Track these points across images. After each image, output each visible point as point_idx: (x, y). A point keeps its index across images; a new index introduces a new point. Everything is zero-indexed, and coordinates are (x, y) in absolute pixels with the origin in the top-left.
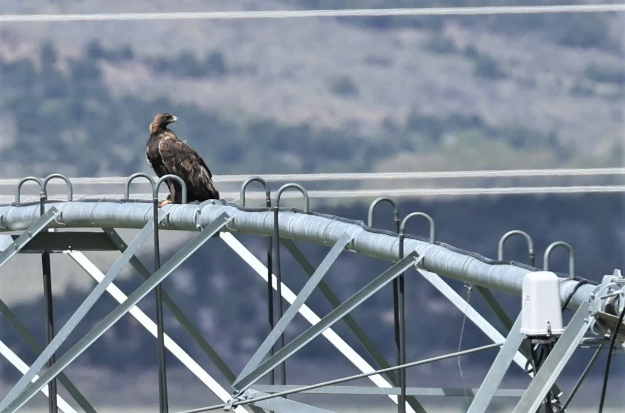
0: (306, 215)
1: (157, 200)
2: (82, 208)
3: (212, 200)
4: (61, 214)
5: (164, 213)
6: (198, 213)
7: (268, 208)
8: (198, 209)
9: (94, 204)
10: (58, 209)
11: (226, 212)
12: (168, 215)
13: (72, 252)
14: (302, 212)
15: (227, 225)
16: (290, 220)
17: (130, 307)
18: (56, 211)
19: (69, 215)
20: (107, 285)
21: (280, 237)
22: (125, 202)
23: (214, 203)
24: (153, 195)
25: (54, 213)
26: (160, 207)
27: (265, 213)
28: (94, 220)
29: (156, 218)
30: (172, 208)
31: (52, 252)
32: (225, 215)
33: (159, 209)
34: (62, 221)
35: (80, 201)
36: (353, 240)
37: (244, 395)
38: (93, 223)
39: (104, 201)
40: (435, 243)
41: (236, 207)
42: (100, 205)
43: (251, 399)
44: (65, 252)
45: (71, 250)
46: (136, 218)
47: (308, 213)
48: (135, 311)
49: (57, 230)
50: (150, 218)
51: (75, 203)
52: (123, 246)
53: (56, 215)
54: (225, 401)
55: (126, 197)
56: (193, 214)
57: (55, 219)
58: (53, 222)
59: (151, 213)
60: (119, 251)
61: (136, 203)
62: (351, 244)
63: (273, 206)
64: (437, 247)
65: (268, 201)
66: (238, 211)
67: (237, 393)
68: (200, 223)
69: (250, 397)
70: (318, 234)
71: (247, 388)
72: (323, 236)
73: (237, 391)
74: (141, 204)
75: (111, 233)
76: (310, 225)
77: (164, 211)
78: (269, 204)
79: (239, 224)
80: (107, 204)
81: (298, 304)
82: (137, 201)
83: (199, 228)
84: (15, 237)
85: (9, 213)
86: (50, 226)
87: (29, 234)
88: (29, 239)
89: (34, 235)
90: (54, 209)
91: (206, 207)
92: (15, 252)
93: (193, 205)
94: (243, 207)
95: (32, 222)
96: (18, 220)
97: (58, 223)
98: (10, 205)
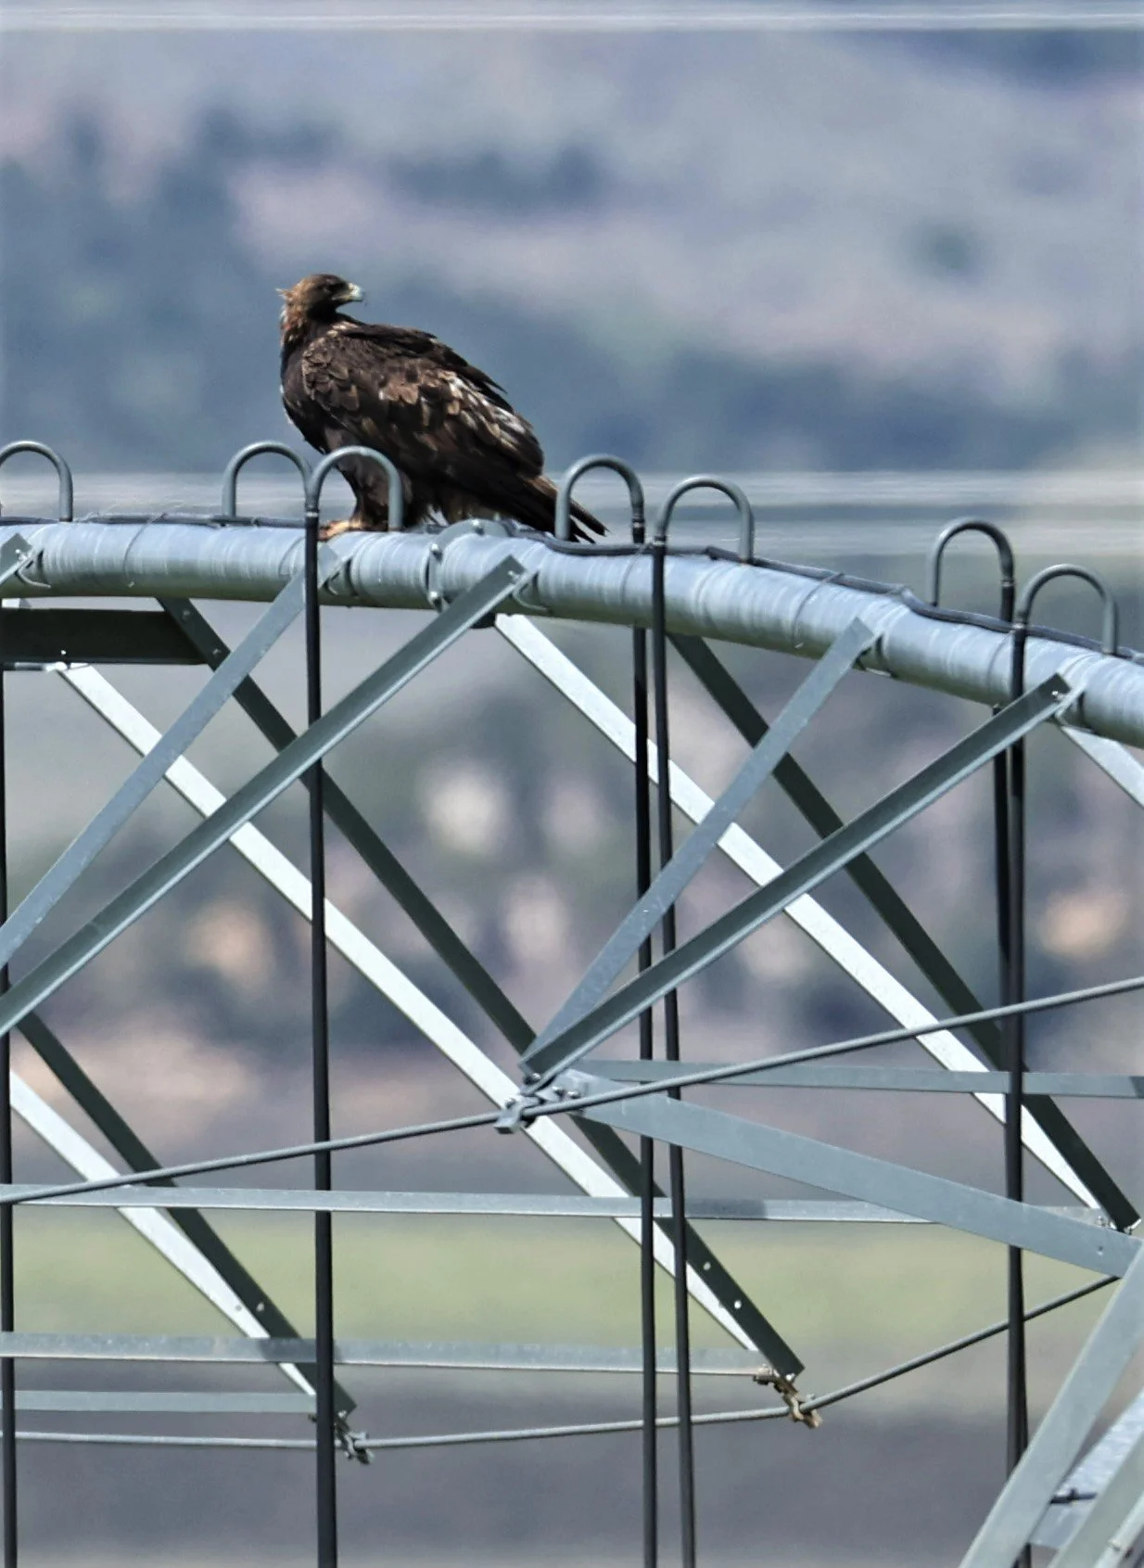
0: (746, 568)
1: (316, 520)
2: (100, 540)
3: (476, 522)
4: (41, 555)
5: (335, 557)
6: (433, 558)
7: (638, 546)
8: (435, 547)
9: (134, 528)
10: (29, 542)
11: (515, 557)
12: (349, 563)
13: (69, 668)
14: (733, 558)
15: (515, 595)
16: (698, 583)
17: (232, 829)
18: (25, 547)
19: (62, 560)
20: (169, 765)
21: (669, 628)
22: (223, 525)
23: (480, 531)
24: (306, 505)
25: (18, 555)
26: (326, 540)
27: (624, 563)
28: (134, 575)
29: (312, 570)
30: (358, 544)
31: (11, 669)
32: (511, 564)
33: (320, 545)
34: (41, 576)
35: (95, 520)
36: (879, 641)
37: (554, 1087)
38: (132, 584)
39: (163, 520)
40: (1115, 654)
41: (543, 542)
42: (153, 531)
43: (574, 1097)
44: (50, 667)
45: (68, 663)
46: (255, 570)
47: (752, 562)
48: (248, 839)
49: (27, 604)
50: (295, 570)
51: (81, 526)
52: (216, 651)
53: (25, 558)
54: (502, 1104)
55: (227, 513)
56: (418, 563)
57: (20, 572)
58: (16, 579)
59: (298, 558)
60: (205, 668)
61: (255, 529)
62: (873, 652)
63: (649, 539)
64: (1124, 664)
65: (637, 525)
66: (550, 552)
67: (537, 1081)
68: (440, 587)
69: (571, 1093)
70: (778, 622)
71: (566, 1068)
72: (793, 628)
73: (537, 1076)
74: (270, 530)
75: (181, 614)
76: (755, 595)
77: (338, 552)
78: (639, 535)
79: (553, 592)
80: (172, 528)
81: (717, 822)
82: (258, 523)
83: (437, 602)
86: (6, 590)
90: (18, 544)
91: (456, 541)
93: (421, 536)
94: (564, 544)
97: (29, 582)
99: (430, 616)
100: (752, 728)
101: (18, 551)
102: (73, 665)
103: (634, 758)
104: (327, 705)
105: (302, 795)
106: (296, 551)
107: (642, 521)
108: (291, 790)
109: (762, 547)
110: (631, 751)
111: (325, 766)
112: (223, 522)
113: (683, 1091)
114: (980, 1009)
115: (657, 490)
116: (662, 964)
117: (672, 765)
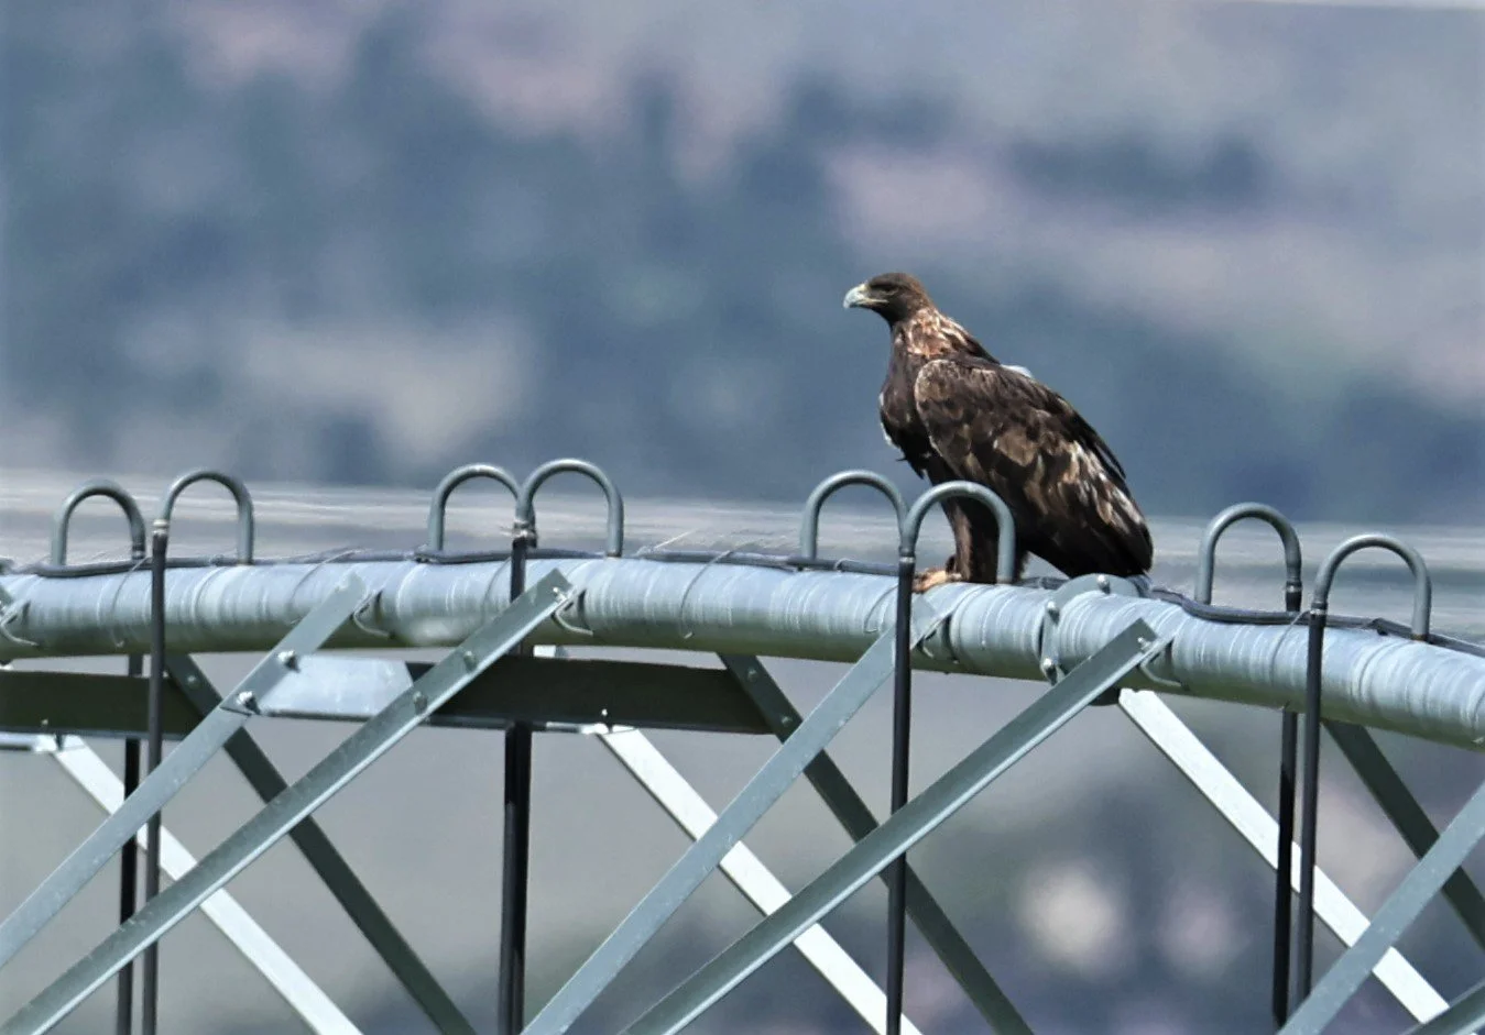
0: (1420, 646)
1: (912, 567)
2: (652, 581)
3: (1101, 578)
4: (582, 597)
5: (932, 612)
6: (1048, 619)
7: (1291, 614)
8: (1051, 605)
9: (695, 568)
10: (569, 580)
11: (1146, 621)
12: (948, 620)
13: (610, 731)
14: (1403, 633)
15: (1143, 665)
16: (1363, 660)
17: (797, 931)
18: (564, 585)
19: (607, 603)
20: (726, 851)
21: (1324, 714)
22: (800, 569)
23: (1106, 589)
24: (900, 548)
25: (556, 595)
26: (922, 592)
27: (1278, 632)
28: (691, 624)
29: (904, 628)
30: (961, 597)
31: (543, 729)
32: (1140, 630)
33: (915, 597)
34: (581, 620)
35: (648, 557)
38: (690, 634)
39: (729, 560)
41: (1179, 604)
42: (716, 572)
44: (588, 730)
45: (610, 725)
46: (836, 624)
47: (1428, 638)
48: (817, 945)
49: (564, 653)
50: (884, 626)
51: (631, 563)
52: (786, 719)
53: (565, 598)
55: (806, 554)
56: (1031, 623)
57: (558, 614)
58: (553, 622)
59: (888, 612)
60: (772, 738)
61: (838, 575)
63: (1306, 606)
65: (1292, 589)
66: (1187, 617)
68: (1054, 648)
70: (1455, 711)
72: (1473, 719)
74: (857, 576)
75: (747, 674)
76: (1429, 681)
77: (935, 607)
78: (1294, 601)
79: (1189, 663)
80: (739, 570)
81: (1372, 945)
82: (843, 568)
83: (1051, 672)
84: (417, 671)
85: (402, 586)
86: (539, 636)
87: (466, 660)
88: (465, 680)
89: (483, 665)
90: (557, 581)
91: (1077, 599)
92: (416, 720)
93: (1034, 592)
94: (1205, 608)
95: (480, 621)
96: (436, 611)
97: (567, 626)
98: (410, 558)
99: (1044, 687)
100: (1420, 836)
101: (556, 590)
102: (616, 728)
103: (1275, 864)
104: (914, 790)
105: (882, 894)
106: (883, 608)
107: (1299, 585)
108: (867, 886)
110: (1273, 858)
111: (909, 860)
112: (800, 565)
115: (1319, 547)
117: (1318, 873)
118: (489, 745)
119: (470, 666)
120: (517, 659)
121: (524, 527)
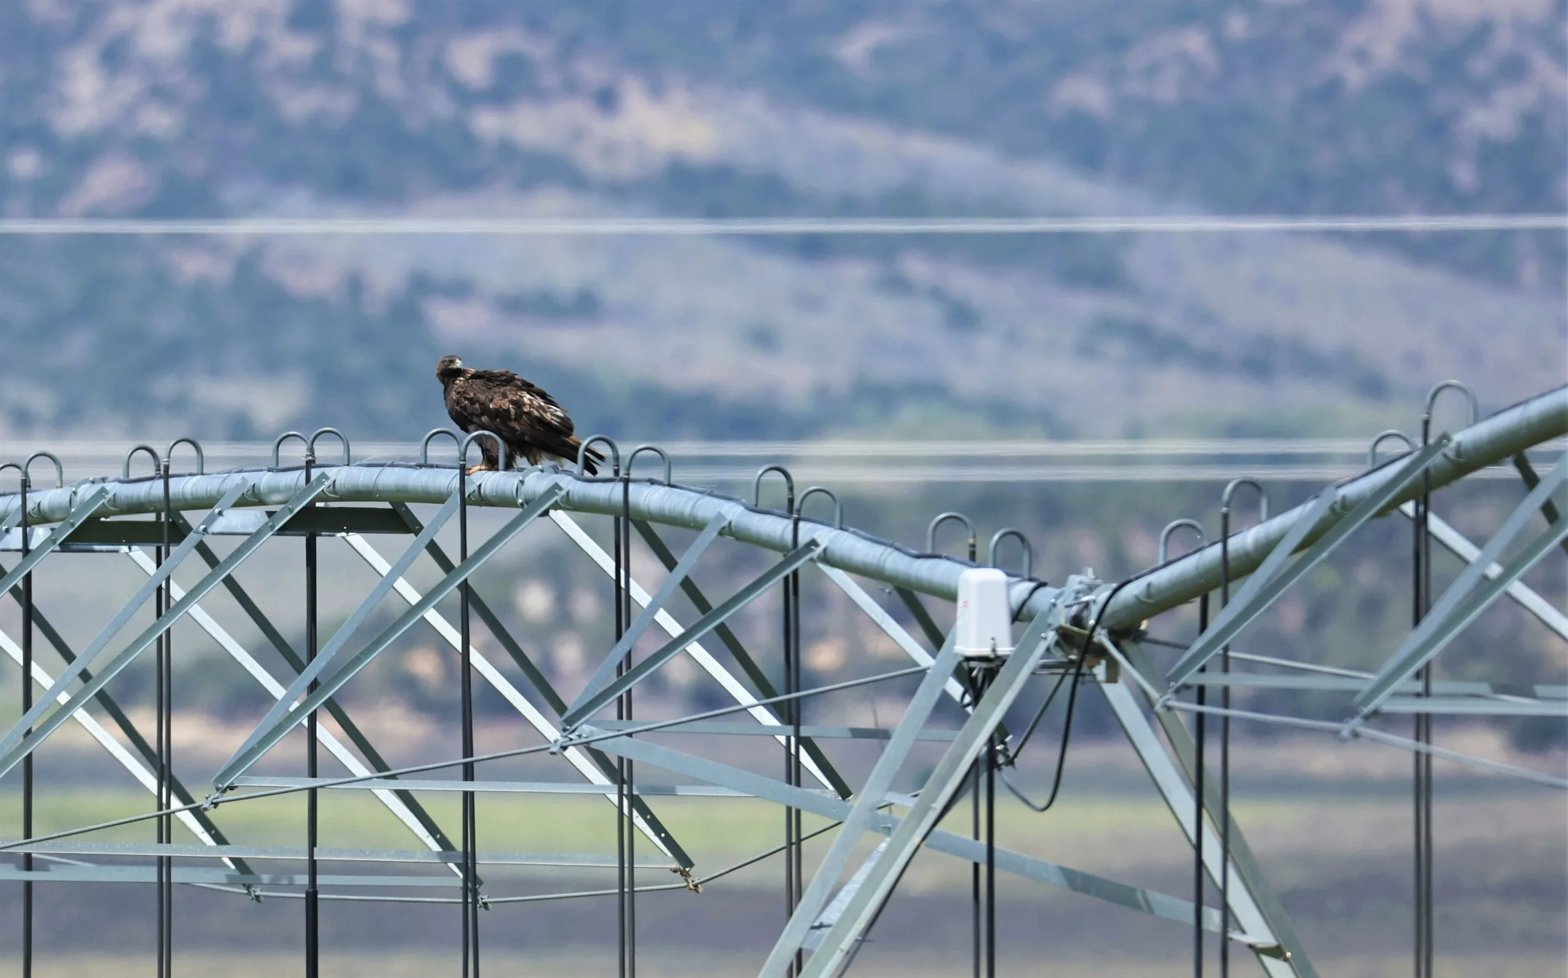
0: (667, 488)
1: (465, 465)
2: (362, 474)
4: (334, 482)
5: (474, 483)
6: (520, 484)
7: (616, 477)
8: (521, 478)
9: (381, 468)
10: (329, 476)
11: (559, 483)
12: (480, 486)
13: (348, 535)
14: (660, 484)
15: (558, 501)
16: (645, 495)
17: (425, 611)
18: (327, 478)
19: (344, 484)
20: (395, 581)
21: (631, 516)
22: (421, 468)
23: (543, 470)
24: (460, 458)
25: (324, 482)
26: (469, 475)
27: (610, 485)
28: (378, 491)
29: (463, 488)
30: (485, 476)
31: (321, 535)
32: (557, 486)
33: (466, 477)
34: (335, 492)
35: (360, 465)
36: (730, 523)
37: (577, 733)
38: (378, 496)
39: (392, 466)
40: (841, 529)
41: (571, 476)
42: (388, 471)
43: (586, 738)
44: (339, 535)
45: (347, 533)
46: (436, 489)
47: (670, 485)
48: (432, 616)
49: (328, 505)
50: (455, 489)
51: (353, 468)
52: (417, 527)
53: (327, 483)
54: (552, 741)
55: (423, 462)
56: (513, 485)
57: (324, 490)
58: (322, 493)
59: (456, 483)
60: (412, 535)
61: (436, 469)
62: (727, 528)
63: (622, 474)
64: (844, 534)
65: (616, 468)
66: (574, 481)
67: (568, 730)
68: (523, 497)
69: (585, 736)
70: (682, 514)
71: (582, 724)
72: (690, 516)
73: (568, 727)
74: (443, 470)
75: (401, 510)
76: (671, 503)
77: (474, 481)
78: (617, 472)
79: (576, 498)
80: (397, 469)
81: (653, 608)
82: (437, 467)
83: (522, 504)
84: (270, 514)
85: (263, 481)
86: (318, 498)
87: (289, 509)
88: (289, 517)
89: (296, 511)
90: (324, 476)
91: (531, 475)
92: (271, 533)
93: (514, 473)
94: (581, 477)
95: (294, 493)
96: (275, 490)
97: (329, 495)
98: (265, 470)
99: (520, 510)
100: (670, 563)
101: (324, 480)
102: (350, 534)
103: (614, 577)
104: (470, 553)
105: (458, 595)
106: (454, 481)
107: (618, 466)
108: (452, 592)
109: (674, 479)
110: (613, 575)
111: (469, 581)
112: (421, 466)
113: (633, 735)
114: (777, 695)
115: (625, 450)
116: (626, 676)
117: (631, 580)
118: (299, 543)
119: (291, 511)
120: (310, 508)
121: (310, 456)
